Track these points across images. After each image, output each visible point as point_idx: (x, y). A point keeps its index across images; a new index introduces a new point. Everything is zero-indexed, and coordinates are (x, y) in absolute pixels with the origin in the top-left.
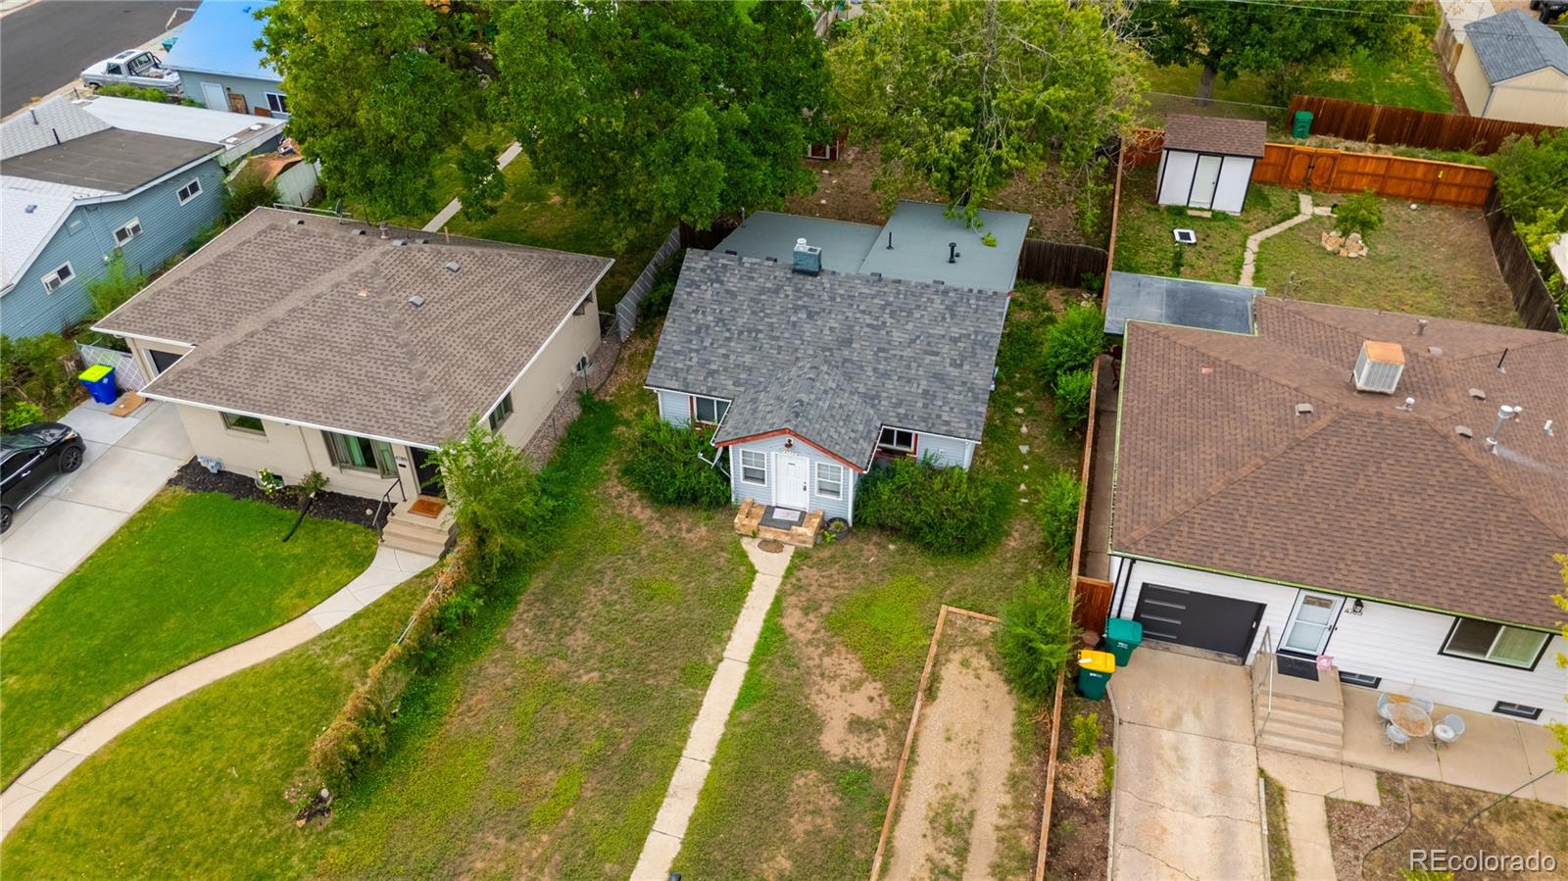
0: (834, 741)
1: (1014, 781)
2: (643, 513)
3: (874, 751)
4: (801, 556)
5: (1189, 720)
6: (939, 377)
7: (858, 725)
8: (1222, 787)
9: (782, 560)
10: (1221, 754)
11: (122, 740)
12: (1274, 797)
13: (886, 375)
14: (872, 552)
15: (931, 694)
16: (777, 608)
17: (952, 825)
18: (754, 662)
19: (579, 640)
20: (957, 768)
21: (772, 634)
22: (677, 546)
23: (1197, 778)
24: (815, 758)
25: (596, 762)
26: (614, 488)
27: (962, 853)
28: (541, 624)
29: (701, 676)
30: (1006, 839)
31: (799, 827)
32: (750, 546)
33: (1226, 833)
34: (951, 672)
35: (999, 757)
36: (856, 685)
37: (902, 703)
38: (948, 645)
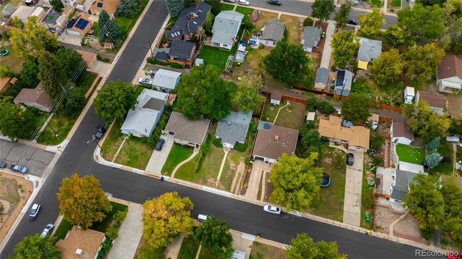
0: (231, 168)
1: (244, 171)
2: (215, 147)
3: (234, 169)
4: (229, 152)
5: (258, 166)
6: (241, 136)
7: (233, 167)
8: (259, 171)
9: (227, 152)
10: (260, 169)
11: (179, 168)
12: (263, 172)
13: (236, 136)
14: (235, 151)
15: (239, 164)
16: (227, 157)
17: (239, 174)
18: (225, 162)
19: (211, 160)
20: (240, 170)
21: (227, 159)
22: (218, 151)
23: (258, 171)
24: (230, 169)
25: (214, 169)
26: (212, 144)
27: (240, 176)
28: (208, 158)
29: (221, 163)
30: (243, 175)
31: (229, 174)
32: (224, 151)
33: (259, 174)
34: (240, 162)
35: (243, 169)
36: (233, 163)
37: (237, 165)
38: (241, 160)
